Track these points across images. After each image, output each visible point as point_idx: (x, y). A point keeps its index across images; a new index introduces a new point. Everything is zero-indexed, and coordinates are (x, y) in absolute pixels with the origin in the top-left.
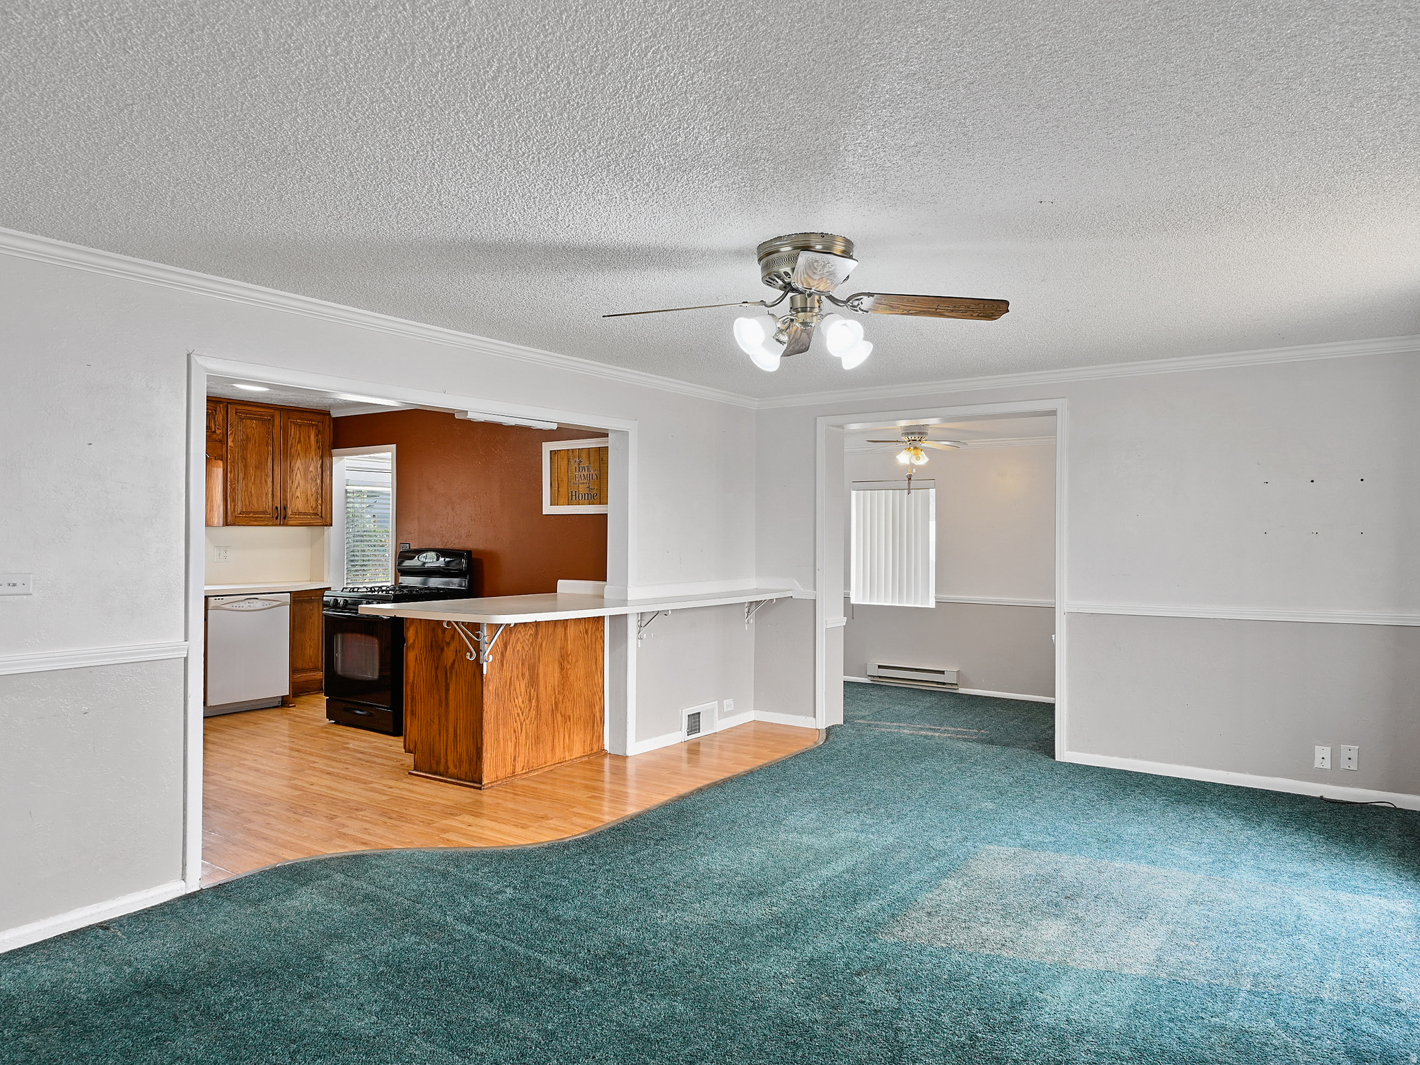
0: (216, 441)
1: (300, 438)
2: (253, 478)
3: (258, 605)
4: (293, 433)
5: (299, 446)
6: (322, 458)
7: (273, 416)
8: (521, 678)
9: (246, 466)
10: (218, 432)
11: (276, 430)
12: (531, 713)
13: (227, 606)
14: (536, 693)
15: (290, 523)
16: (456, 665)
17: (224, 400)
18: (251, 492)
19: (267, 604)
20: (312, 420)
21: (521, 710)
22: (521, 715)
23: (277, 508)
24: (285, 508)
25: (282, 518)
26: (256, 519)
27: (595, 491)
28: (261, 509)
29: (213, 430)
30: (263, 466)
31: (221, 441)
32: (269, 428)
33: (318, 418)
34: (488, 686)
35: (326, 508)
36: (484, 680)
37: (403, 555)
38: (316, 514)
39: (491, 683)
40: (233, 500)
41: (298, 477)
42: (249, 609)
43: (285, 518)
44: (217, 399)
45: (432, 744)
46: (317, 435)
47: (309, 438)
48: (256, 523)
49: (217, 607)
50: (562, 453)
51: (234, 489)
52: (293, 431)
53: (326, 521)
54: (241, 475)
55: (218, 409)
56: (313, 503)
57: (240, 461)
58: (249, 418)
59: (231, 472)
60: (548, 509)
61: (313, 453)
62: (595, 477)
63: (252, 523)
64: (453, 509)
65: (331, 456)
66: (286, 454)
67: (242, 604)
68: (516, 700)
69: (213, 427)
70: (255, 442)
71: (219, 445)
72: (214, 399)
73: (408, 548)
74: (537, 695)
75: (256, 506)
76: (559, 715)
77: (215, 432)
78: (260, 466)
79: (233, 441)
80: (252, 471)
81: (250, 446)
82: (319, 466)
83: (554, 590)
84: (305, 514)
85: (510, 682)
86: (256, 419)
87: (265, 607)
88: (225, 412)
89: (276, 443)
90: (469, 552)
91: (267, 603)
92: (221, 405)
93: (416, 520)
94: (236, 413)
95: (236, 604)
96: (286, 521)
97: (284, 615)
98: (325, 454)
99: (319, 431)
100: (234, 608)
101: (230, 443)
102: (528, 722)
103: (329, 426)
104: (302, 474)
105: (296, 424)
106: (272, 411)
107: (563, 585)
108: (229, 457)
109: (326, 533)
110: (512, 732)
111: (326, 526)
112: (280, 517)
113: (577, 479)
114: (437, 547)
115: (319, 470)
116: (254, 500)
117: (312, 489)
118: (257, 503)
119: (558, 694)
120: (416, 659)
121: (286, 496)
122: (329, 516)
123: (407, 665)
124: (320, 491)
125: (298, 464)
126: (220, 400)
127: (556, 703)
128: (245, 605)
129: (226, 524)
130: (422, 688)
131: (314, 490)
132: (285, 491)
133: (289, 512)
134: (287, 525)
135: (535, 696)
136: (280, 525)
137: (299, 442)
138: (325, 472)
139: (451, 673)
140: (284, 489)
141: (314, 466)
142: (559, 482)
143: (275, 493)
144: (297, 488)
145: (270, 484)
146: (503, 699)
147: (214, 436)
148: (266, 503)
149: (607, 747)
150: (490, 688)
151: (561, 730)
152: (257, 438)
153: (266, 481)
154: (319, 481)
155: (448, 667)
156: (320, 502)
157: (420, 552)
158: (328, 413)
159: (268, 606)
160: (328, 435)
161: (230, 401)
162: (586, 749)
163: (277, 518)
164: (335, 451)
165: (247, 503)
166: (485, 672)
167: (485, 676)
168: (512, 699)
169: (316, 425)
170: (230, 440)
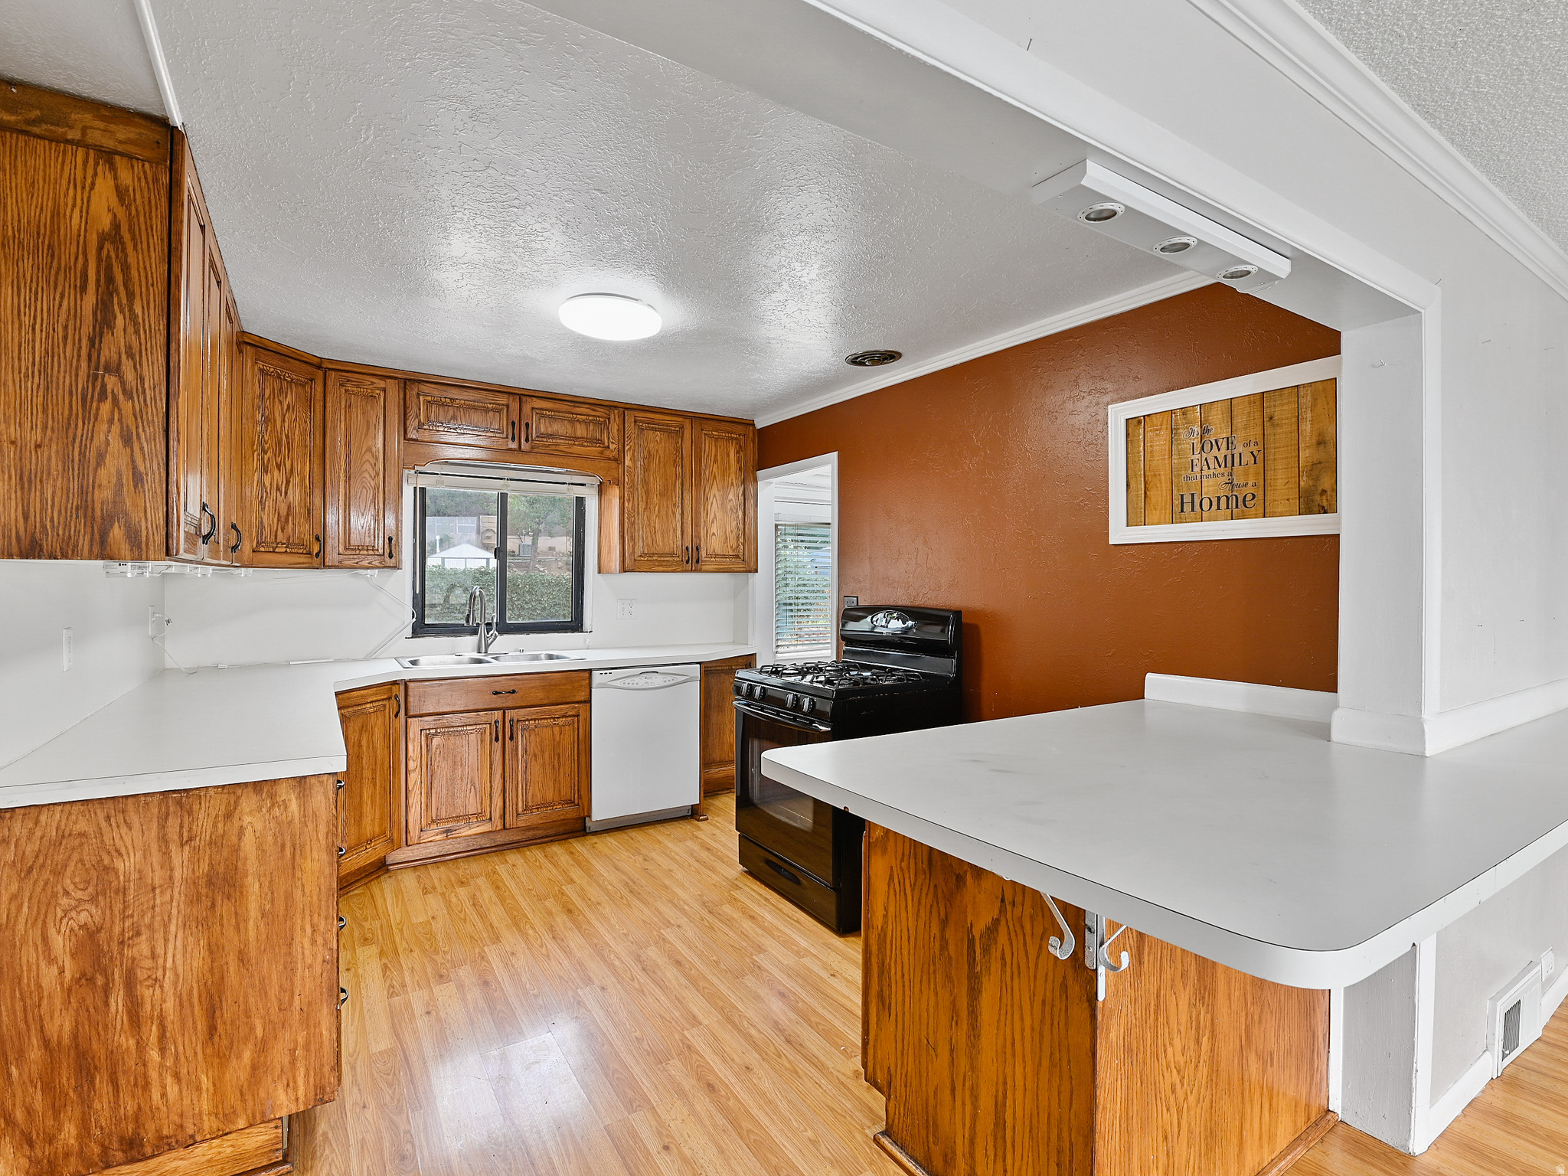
0: (610, 459)
1: (716, 455)
2: (657, 509)
3: (657, 680)
4: (707, 450)
5: (716, 466)
6: (744, 482)
7: (682, 427)
8: (1179, 985)
9: (647, 493)
10: (612, 447)
11: (687, 444)
12: (1199, 1075)
13: (617, 683)
14: (1209, 1016)
15: (704, 568)
16: (1002, 937)
17: (621, 405)
18: (655, 527)
19: (670, 680)
20: (732, 433)
21: (1179, 1072)
22: (1178, 1086)
23: (687, 549)
24: (697, 549)
25: (694, 561)
26: (661, 563)
27: (1250, 490)
28: (667, 550)
29: (606, 444)
30: (669, 493)
31: (616, 460)
32: (677, 443)
33: (740, 429)
34: (1108, 1035)
35: (749, 550)
36: (1099, 1018)
37: (848, 615)
38: (737, 557)
39: (1114, 1021)
40: (632, 538)
41: (714, 507)
42: (646, 686)
43: (697, 562)
44: (611, 404)
45: (932, 1102)
46: (738, 452)
47: (728, 455)
48: (661, 569)
49: (604, 684)
50: (1156, 420)
51: (633, 524)
52: (708, 446)
53: (749, 567)
54: (642, 505)
55: (612, 416)
56: (733, 542)
57: (640, 487)
58: (652, 429)
59: (629, 500)
60: (1120, 532)
61: (733, 476)
62: (1247, 458)
63: (656, 568)
64: (925, 542)
65: (755, 480)
66: (698, 480)
67: (636, 679)
68: (1170, 1050)
69: (606, 441)
70: (659, 461)
71: (614, 464)
72: (608, 403)
73: (855, 602)
74: (1212, 1020)
75: (661, 546)
76: (1252, 1058)
77: (608, 447)
78: (664, 494)
79: (631, 459)
80: (656, 500)
81: (653, 466)
82: (741, 493)
83: (1137, 692)
84: (724, 556)
85: (1157, 1006)
86: (660, 430)
87: (668, 683)
88: (621, 421)
89: (686, 462)
90: (958, 613)
91: (669, 678)
92: (616, 412)
93: (867, 562)
94: (635, 421)
95: (628, 680)
96: (699, 566)
97: (693, 693)
98: (748, 477)
99: (740, 447)
100: (626, 686)
101: (627, 462)
102: (1192, 1099)
103: (753, 441)
104: (719, 502)
105: (711, 437)
106: (681, 419)
107: (1156, 684)
108: (626, 480)
109: (750, 581)
110: (1160, 1139)
111: (750, 572)
112: (691, 560)
113: (1197, 469)
114: (900, 603)
115: (741, 498)
116: (659, 537)
117: (732, 524)
118: (663, 541)
119: (1253, 1004)
120: (891, 877)
121: (699, 533)
122: (753, 559)
123: (869, 884)
124: (741, 526)
125: (715, 494)
126: (615, 404)
127: (1247, 1026)
128: (641, 682)
129: (624, 570)
130: (905, 953)
131: (734, 524)
132: (698, 525)
133: (703, 554)
134: (701, 571)
135: (1208, 1023)
136: (692, 571)
137: (716, 460)
138: (748, 501)
139: (986, 950)
140: (696, 524)
141: (734, 496)
142: (1149, 479)
143: (685, 529)
144: (713, 522)
145: (678, 517)
146: (1141, 1056)
147: (607, 453)
148: (673, 542)
149: (1336, 1105)
150: (1113, 1035)
151: (1257, 1096)
152: (662, 455)
153: (673, 513)
154: (740, 514)
155: (977, 933)
156: (742, 540)
157: (873, 610)
158: (752, 424)
159: (672, 682)
160: (751, 449)
161: (628, 406)
162: (1299, 1124)
163: (687, 562)
164: (759, 473)
165: (650, 542)
166: (1101, 996)
167: (1100, 1005)
168: (1161, 1049)
169: (736, 439)
170: (627, 458)
